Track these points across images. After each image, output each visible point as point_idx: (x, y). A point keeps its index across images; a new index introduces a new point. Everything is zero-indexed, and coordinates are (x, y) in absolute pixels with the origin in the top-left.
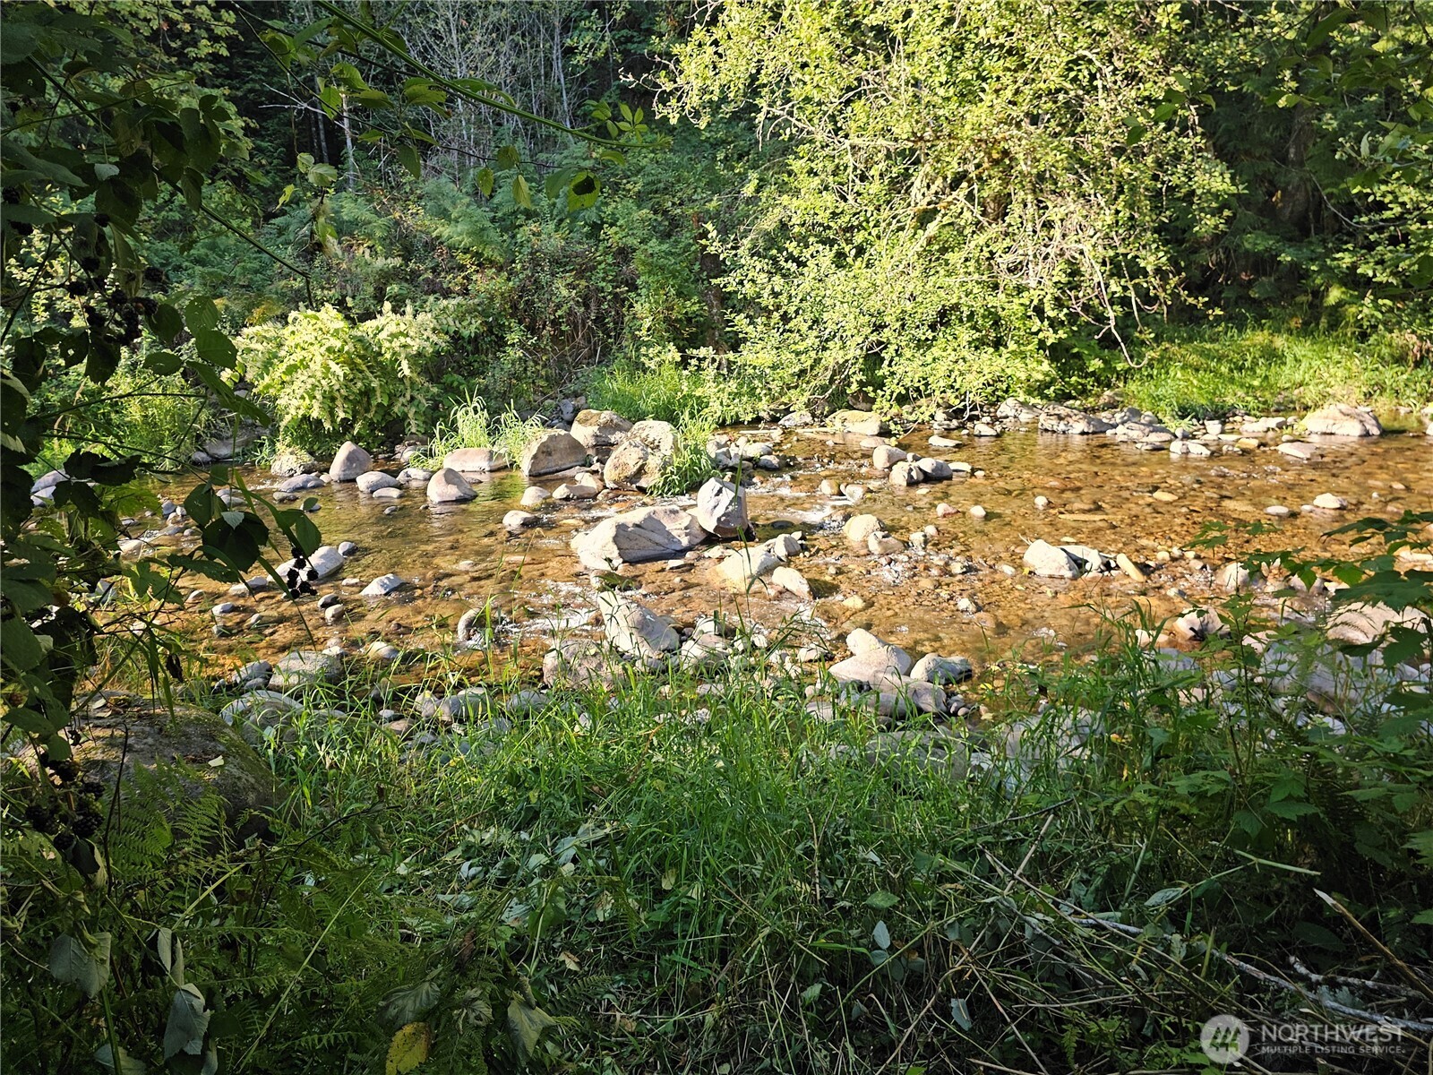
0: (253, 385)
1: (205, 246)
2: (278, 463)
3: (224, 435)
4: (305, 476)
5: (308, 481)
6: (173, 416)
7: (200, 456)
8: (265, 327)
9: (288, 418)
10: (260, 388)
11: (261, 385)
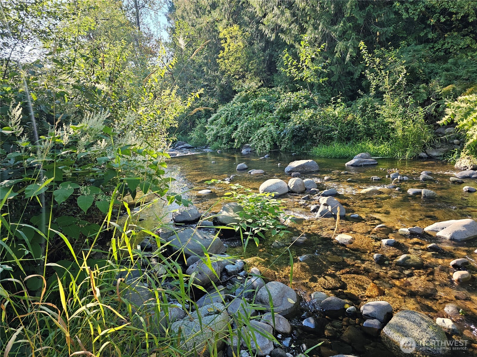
0: (457, 124)
1: (451, 63)
2: (459, 162)
3: (437, 146)
4: (472, 171)
5: (473, 174)
6: (415, 136)
7: (423, 155)
8: (471, 96)
9: (471, 141)
10: (460, 125)
11: (461, 123)
